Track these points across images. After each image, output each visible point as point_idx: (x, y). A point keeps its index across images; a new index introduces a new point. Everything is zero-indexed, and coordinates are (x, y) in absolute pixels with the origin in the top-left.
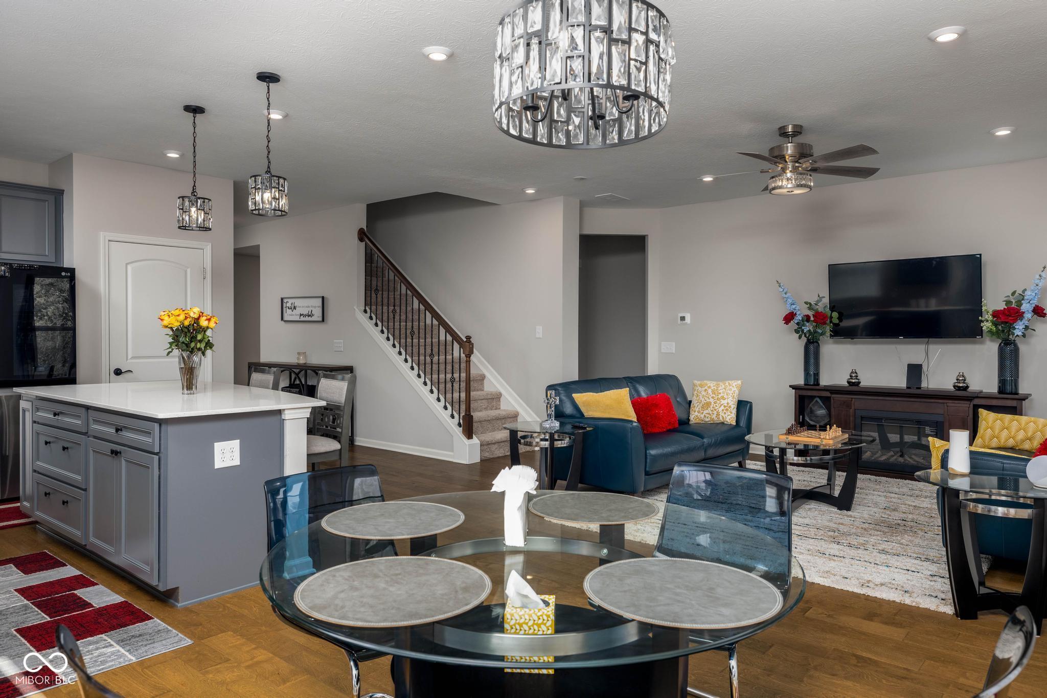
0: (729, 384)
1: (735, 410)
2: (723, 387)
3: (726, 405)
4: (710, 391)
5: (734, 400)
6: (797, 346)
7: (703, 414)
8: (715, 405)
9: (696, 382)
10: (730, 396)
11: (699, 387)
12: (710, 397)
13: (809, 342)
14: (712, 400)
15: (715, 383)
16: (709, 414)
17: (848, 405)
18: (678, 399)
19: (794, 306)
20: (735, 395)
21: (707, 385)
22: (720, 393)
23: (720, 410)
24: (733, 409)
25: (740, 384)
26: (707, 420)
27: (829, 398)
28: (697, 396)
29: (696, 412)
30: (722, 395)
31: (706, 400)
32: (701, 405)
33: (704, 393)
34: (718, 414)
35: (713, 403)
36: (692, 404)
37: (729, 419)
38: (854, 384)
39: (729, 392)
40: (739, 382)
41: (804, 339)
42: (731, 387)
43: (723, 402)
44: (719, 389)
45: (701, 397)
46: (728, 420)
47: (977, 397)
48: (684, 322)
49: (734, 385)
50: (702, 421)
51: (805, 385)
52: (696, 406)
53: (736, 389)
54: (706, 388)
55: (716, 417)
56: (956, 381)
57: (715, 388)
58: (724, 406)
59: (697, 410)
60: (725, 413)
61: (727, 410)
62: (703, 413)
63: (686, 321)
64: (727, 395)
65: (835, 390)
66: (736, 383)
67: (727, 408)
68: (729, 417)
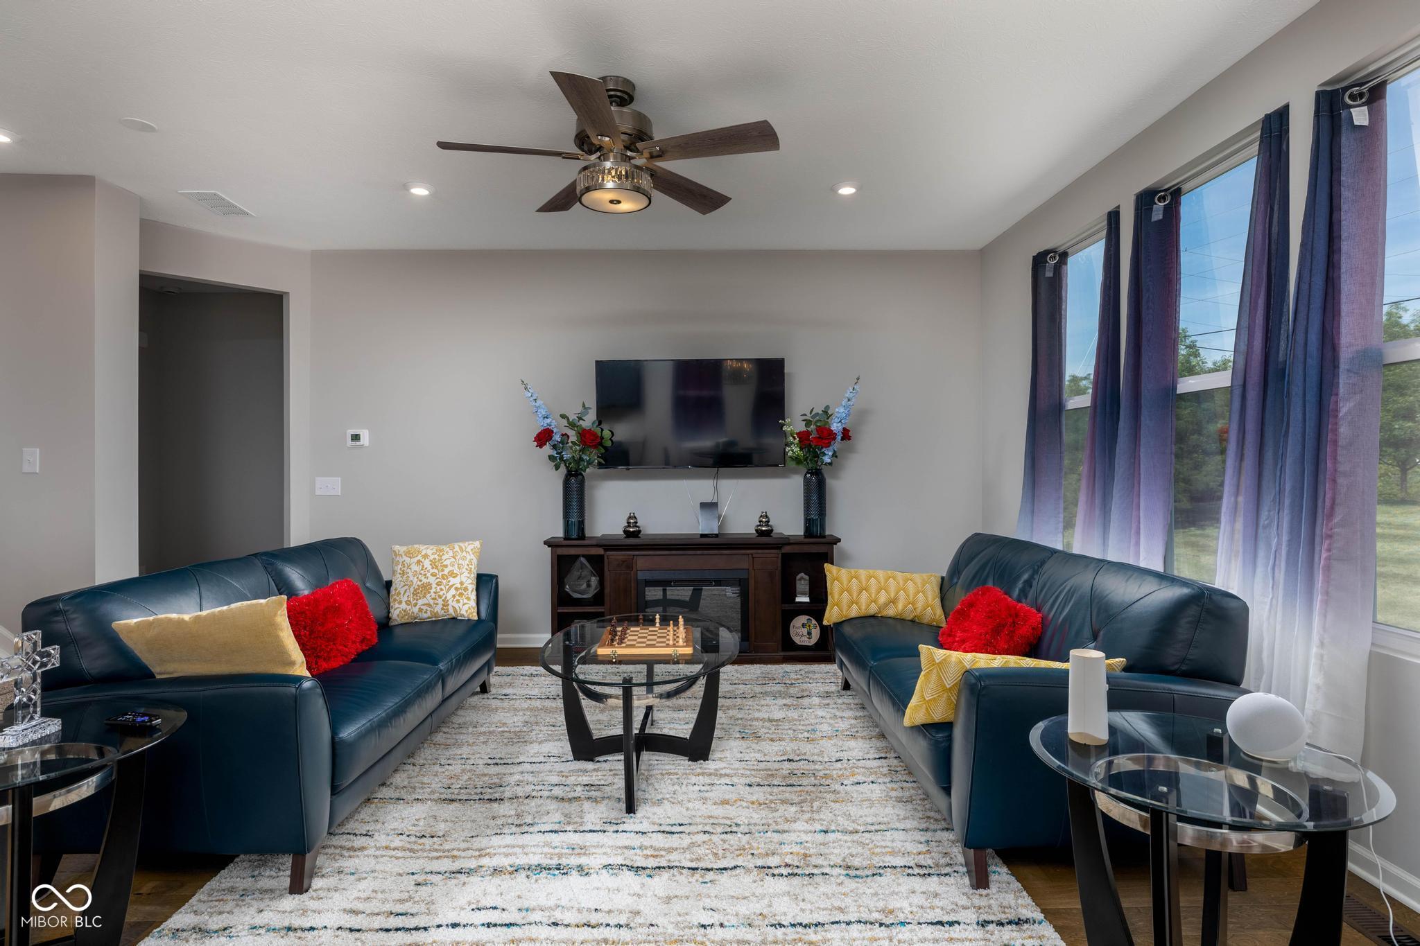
0: (461, 548)
1: (475, 593)
2: (451, 553)
3: (459, 586)
4: (427, 563)
5: (472, 575)
6: (554, 481)
7: (418, 607)
8: (438, 588)
9: (397, 548)
10: (464, 570)
11: (405, 558)
12: (428, 575)
13: (569, 475)
14: (432, 580)
15: (435, 548)
16: (428, 605)
17: (629, 565)
18: (368, 585)
19: (548, 421)
20: (473, 567)
21: (419, 552)
22: (446, 566)
23: (449, 596)
24: (472, 591)
25: (479, 546)
26: (425, 616)
27: (601, 557)
28: (403, 573)
29: (404, 603)
30: (450, 568)
31: (421, 581)
32: (412, 590)
33: (415, 568)
34: (446, 604)
35: (434, 586)
36: (392, 589)
37: (467, 611)
38: (632, 532)
39: (461, 562)
40: (477, 544)
41: (563, 470)
42: (464, 554)
43: (453, 581)
44: (444, 558)
45: (410, 575)
46: (463, 612)
47: (789, 544)
48: (358, 443)
49: (469, 549)
50: (415, 618)
51: (565, 539)
52: (402, 592)
53: (472, 556)
54: (419, 558)
55: (442, 609)
56: (759, 524)
57: (436, 556)
58: (457, 589)
59: (405, 599)
60: (458, 601)
61: (461, 595)
62: (415, 605)
63: (362, 442)
64: (459, 568)
65: (609, 545)
66: (472, 546)
67: (461, 591)
68: (466, 607)
